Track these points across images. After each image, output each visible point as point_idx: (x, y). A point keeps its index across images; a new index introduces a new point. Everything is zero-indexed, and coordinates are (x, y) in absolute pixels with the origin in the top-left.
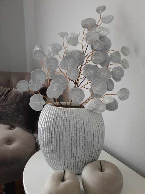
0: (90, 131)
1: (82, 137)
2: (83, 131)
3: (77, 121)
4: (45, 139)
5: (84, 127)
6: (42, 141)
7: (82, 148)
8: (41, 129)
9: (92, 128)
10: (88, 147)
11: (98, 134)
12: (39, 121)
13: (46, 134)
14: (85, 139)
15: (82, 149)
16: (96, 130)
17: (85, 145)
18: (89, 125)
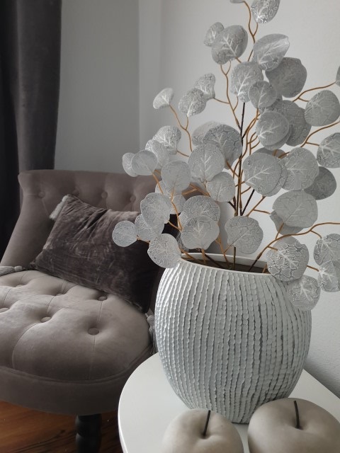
0: (274, 328)
1: (254, 339)
2: (258, 326)
3: (245, 303)
4: (170, 334)
5: (260, 317)
6: (163, 337)
7: (253, 364)
8: (162, 311)
9: (279, 320)
10: (268, 363)
11: (293, 337)
12: (159, 291)
13: (171, 324)
14: (261, 345)
15: (253, 367)
16: (290, 327)
17: (260, 358)
18: (274, 315)
